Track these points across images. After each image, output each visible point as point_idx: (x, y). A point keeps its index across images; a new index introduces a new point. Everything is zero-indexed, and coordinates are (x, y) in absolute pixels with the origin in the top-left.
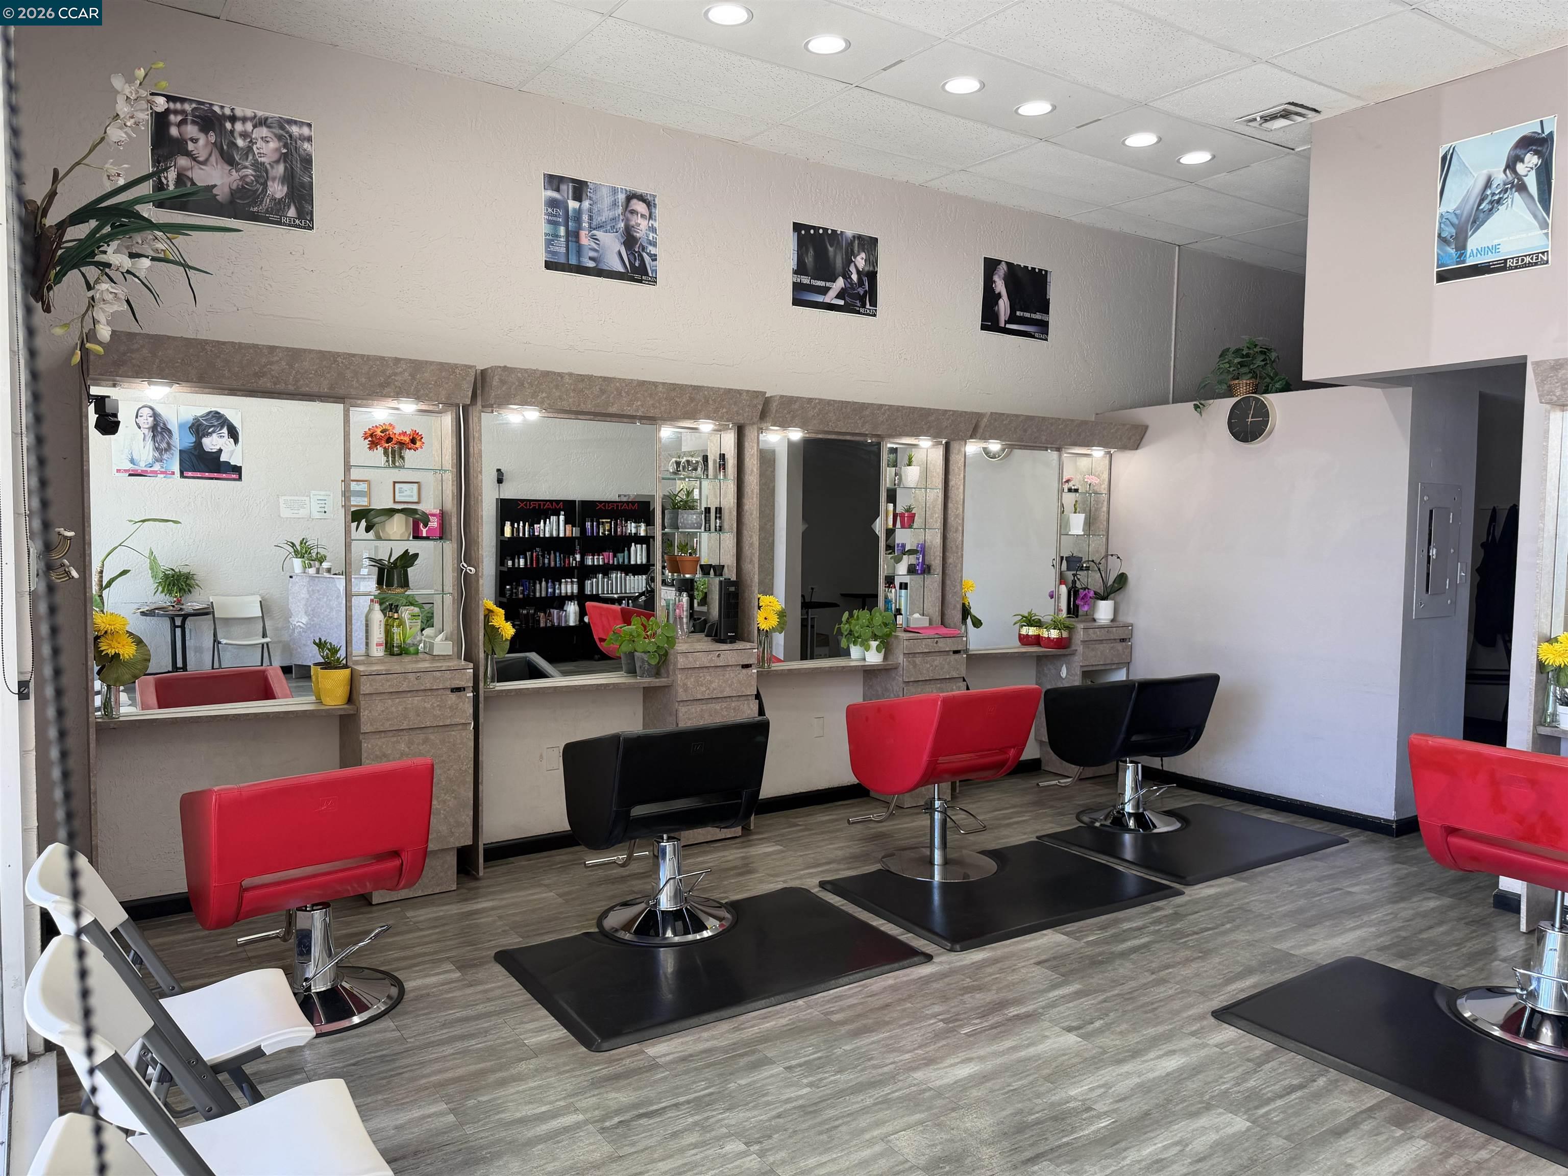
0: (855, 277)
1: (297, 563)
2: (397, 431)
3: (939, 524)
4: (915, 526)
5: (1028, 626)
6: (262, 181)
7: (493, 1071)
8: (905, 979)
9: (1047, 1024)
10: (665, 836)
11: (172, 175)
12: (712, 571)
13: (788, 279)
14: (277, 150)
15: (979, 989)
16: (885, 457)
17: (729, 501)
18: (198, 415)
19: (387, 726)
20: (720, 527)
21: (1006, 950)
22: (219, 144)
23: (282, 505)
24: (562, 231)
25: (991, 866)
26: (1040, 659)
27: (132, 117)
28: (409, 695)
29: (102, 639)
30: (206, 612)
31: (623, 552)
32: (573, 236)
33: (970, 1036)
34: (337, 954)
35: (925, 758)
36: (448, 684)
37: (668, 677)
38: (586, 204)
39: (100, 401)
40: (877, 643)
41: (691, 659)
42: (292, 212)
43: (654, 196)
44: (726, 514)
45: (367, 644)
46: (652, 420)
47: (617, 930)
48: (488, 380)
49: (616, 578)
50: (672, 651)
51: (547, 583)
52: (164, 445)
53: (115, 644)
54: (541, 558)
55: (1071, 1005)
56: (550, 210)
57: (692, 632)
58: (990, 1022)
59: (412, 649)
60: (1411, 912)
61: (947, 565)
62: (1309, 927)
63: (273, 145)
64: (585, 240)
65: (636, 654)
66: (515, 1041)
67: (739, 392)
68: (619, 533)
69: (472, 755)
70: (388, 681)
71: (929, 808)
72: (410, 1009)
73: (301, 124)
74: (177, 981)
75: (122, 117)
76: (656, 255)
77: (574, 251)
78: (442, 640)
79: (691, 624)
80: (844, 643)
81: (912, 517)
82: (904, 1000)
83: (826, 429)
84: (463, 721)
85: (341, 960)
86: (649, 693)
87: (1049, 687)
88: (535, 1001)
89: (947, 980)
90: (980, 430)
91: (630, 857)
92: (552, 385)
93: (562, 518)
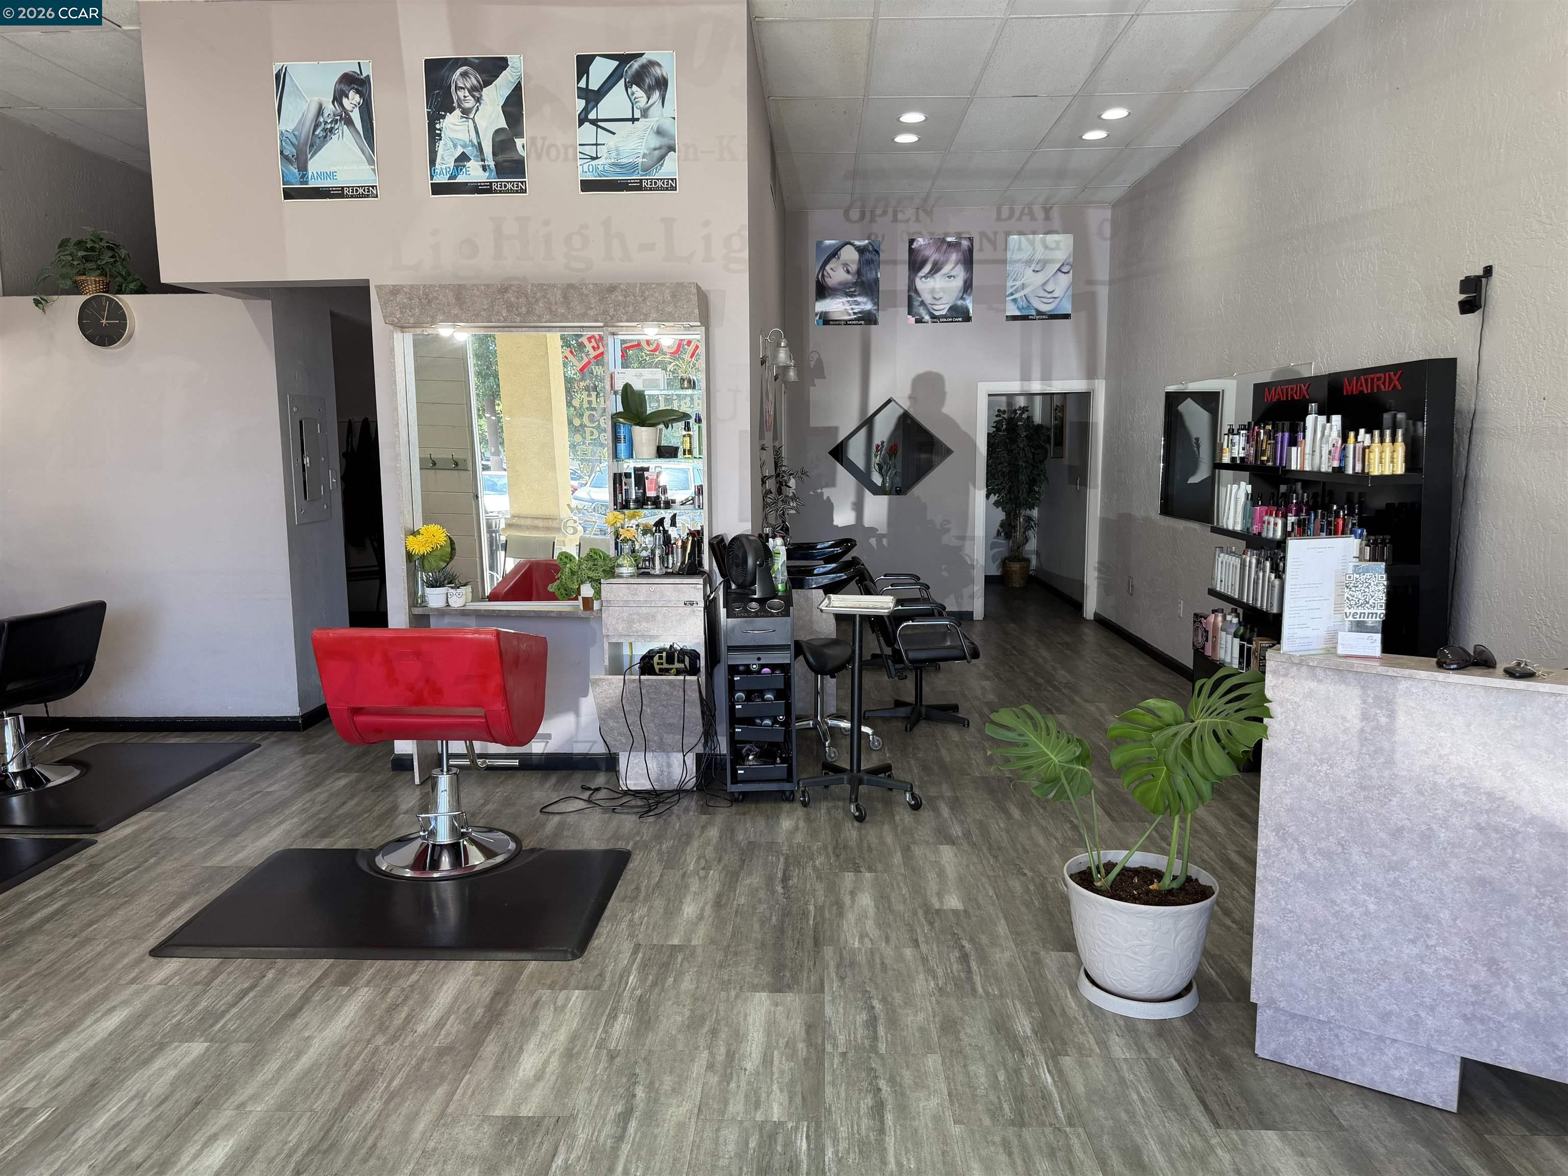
60: (326, 794)
62: (236, 836)
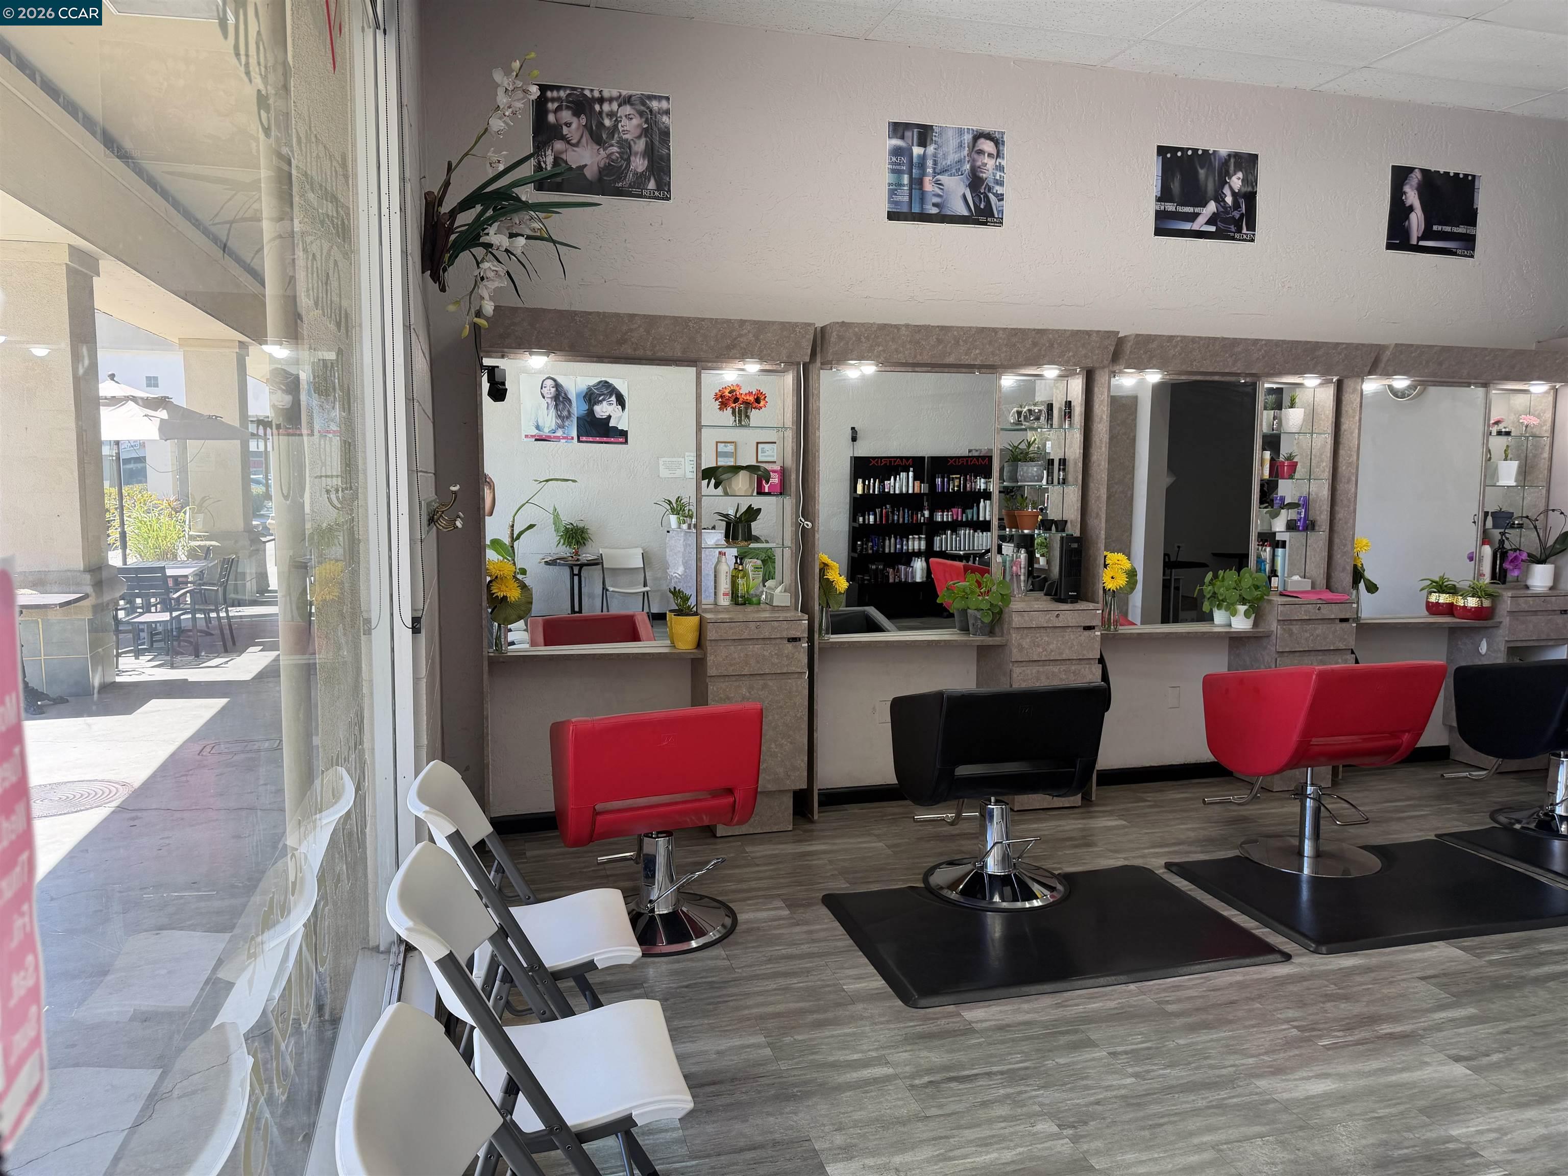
0: (1229, 200)
1: (673, 519)
2: (744, 391)
3: (1327, 474)
4: (1297, 476)
5: (1439, 592)
6: (625, 157)
7: (812, 1012)
8: (1256, 977)
9: (1427, 1049)
10: (993, 799)
11: (550, 159)
12: (1053, 528)
13: (1150, 208)
14: (639, 125)
15: (1346, 998)
16: (1261, 398)
17: (1074, 451)
18: (591, 384)
19: (730, 671)
20: (1064, 479)
21: (1384, 959)
22: (589, 125)
23: (661, 467)
24: (906, 179)
25: (1374, 863)
26: (1453, 631)
27: (509, 107)
28: (750, 643)
29: (494, 583)
30: (597, 563)
31: (972, 508)
32: (917, 183)
33: (1328, 1049)
34: (678, 879)
35: (1295, 738)
36: (785, 634)
37: (1002, 636)
38: (931, 149)
39: (492, 370)
40: (1245, 607)
41: (1027, 618)
42: (652, 185)
43: (1003, 133)
44: (1070, 467)
45: (715, 594)
46: (993, 369)
47: (942, 888)
48: (827, 337)
49: (965, 534)
50: (1006, 610)
51: (896, 539)
52: (565, 413)
53: (503, 588)
54: (890, 515)
55: (1462, 1030)
56: (894, 159)
57: (1031, 590)
58: (1356, 1037)
59: (754, 600)
61: (1336, 521)
63: (636, 121)
64: (928, 186)
65: (969, 611)
66: (834, 985)
67: (1088, 333)
68: (968, 489)
69: (806, 703)
70: (731, 628)
71: (1300, 794)
72: (740, 941)
73: (659, 98)
74: (533, 892)
75: (501, 107)
76: (1002, 195)
77: (918, 199)
78: (781, 592)
79: (1030, 582)
80: (1206, 607)
81: (1293, 466)
82: (1253, 999)
83: (1189, 369)
84: (799, 670)
85: (682, 885)
86: (983, 652)
87: (1463, 664)
88: (857, 948)
89: (1305, 984)
90: (1382, 365)
91: (958, 816)
92: (888, 338)
93: (911, 474)
